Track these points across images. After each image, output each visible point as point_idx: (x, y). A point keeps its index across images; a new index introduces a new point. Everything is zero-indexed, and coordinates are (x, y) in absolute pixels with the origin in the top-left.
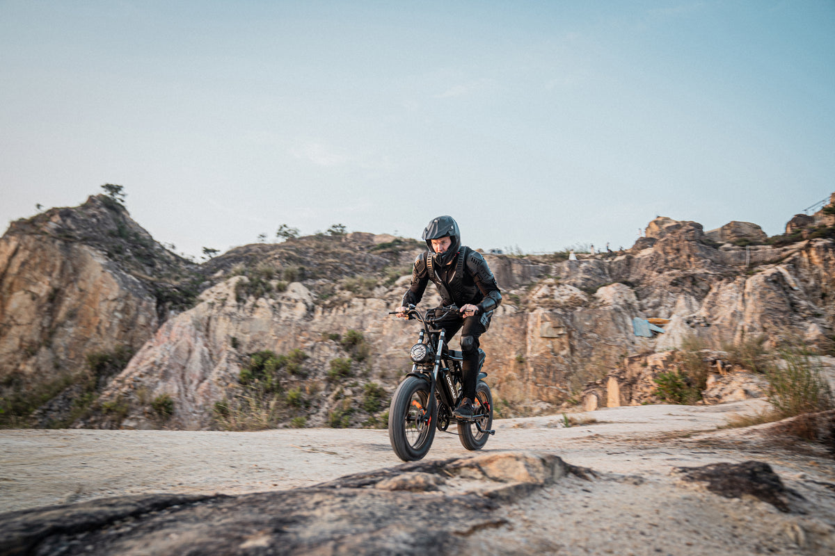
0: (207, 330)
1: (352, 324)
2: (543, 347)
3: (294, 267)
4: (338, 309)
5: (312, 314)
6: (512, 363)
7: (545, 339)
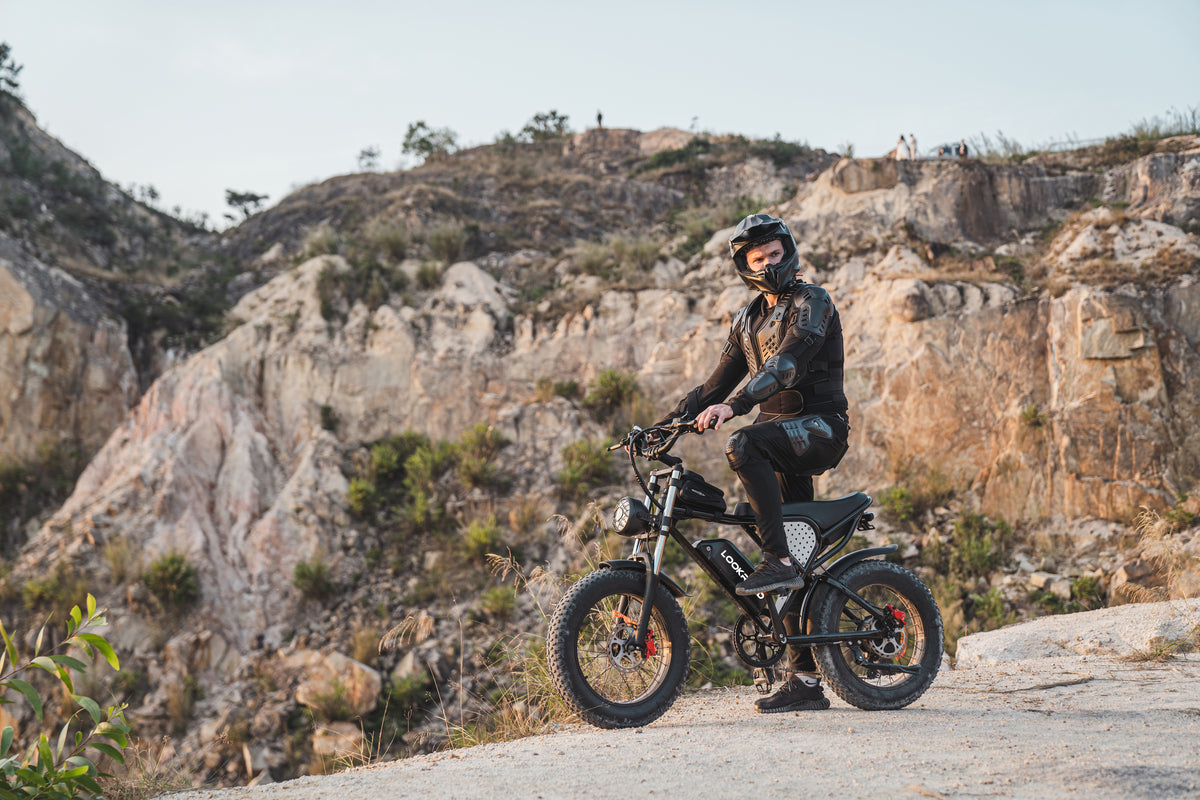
0: (260, 391)
1: (608, 355)
2: (1093, 383)
4: (569, 322)
5: (508, 338)
6: (1013, 428)
7: (1098, 364)
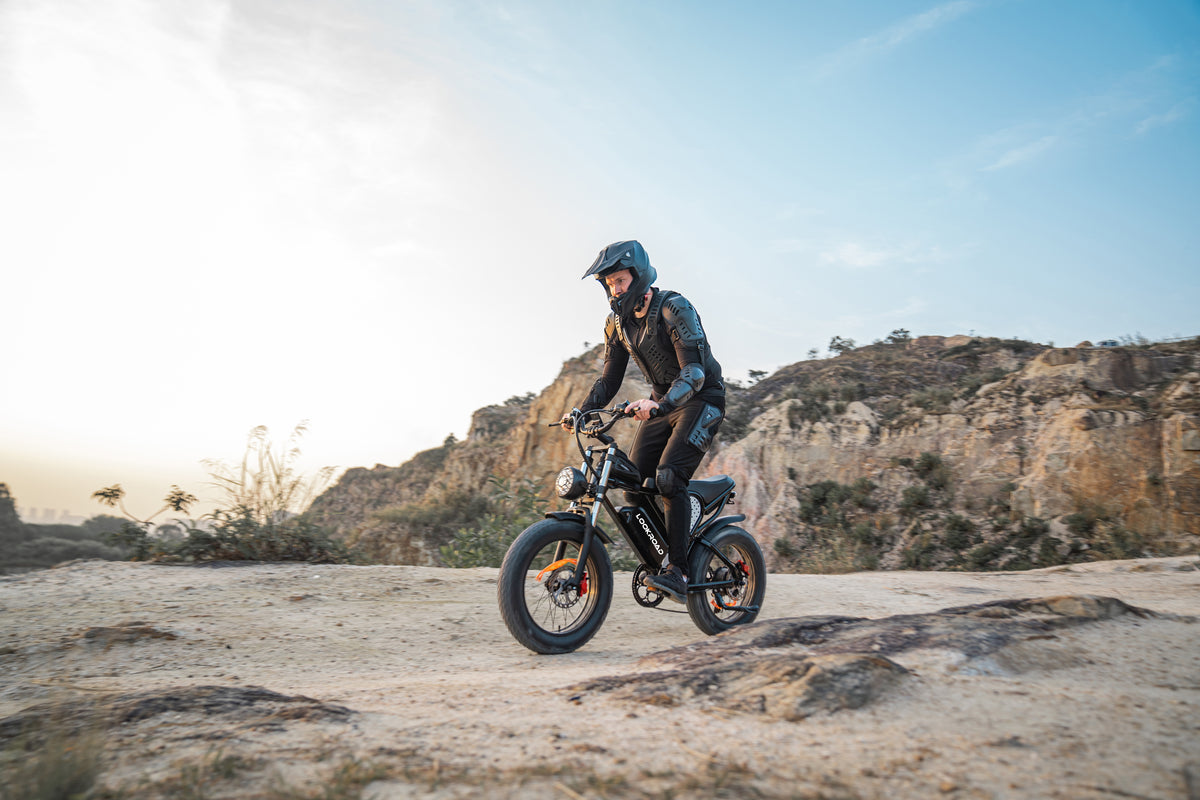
0: (761, 461)
1: (926, 446)
2: (1188, 463)
3: (853, 384)
4: (907, 429)
5: (877, 437)
6: (1143, 486)
7: (1191, 453)
